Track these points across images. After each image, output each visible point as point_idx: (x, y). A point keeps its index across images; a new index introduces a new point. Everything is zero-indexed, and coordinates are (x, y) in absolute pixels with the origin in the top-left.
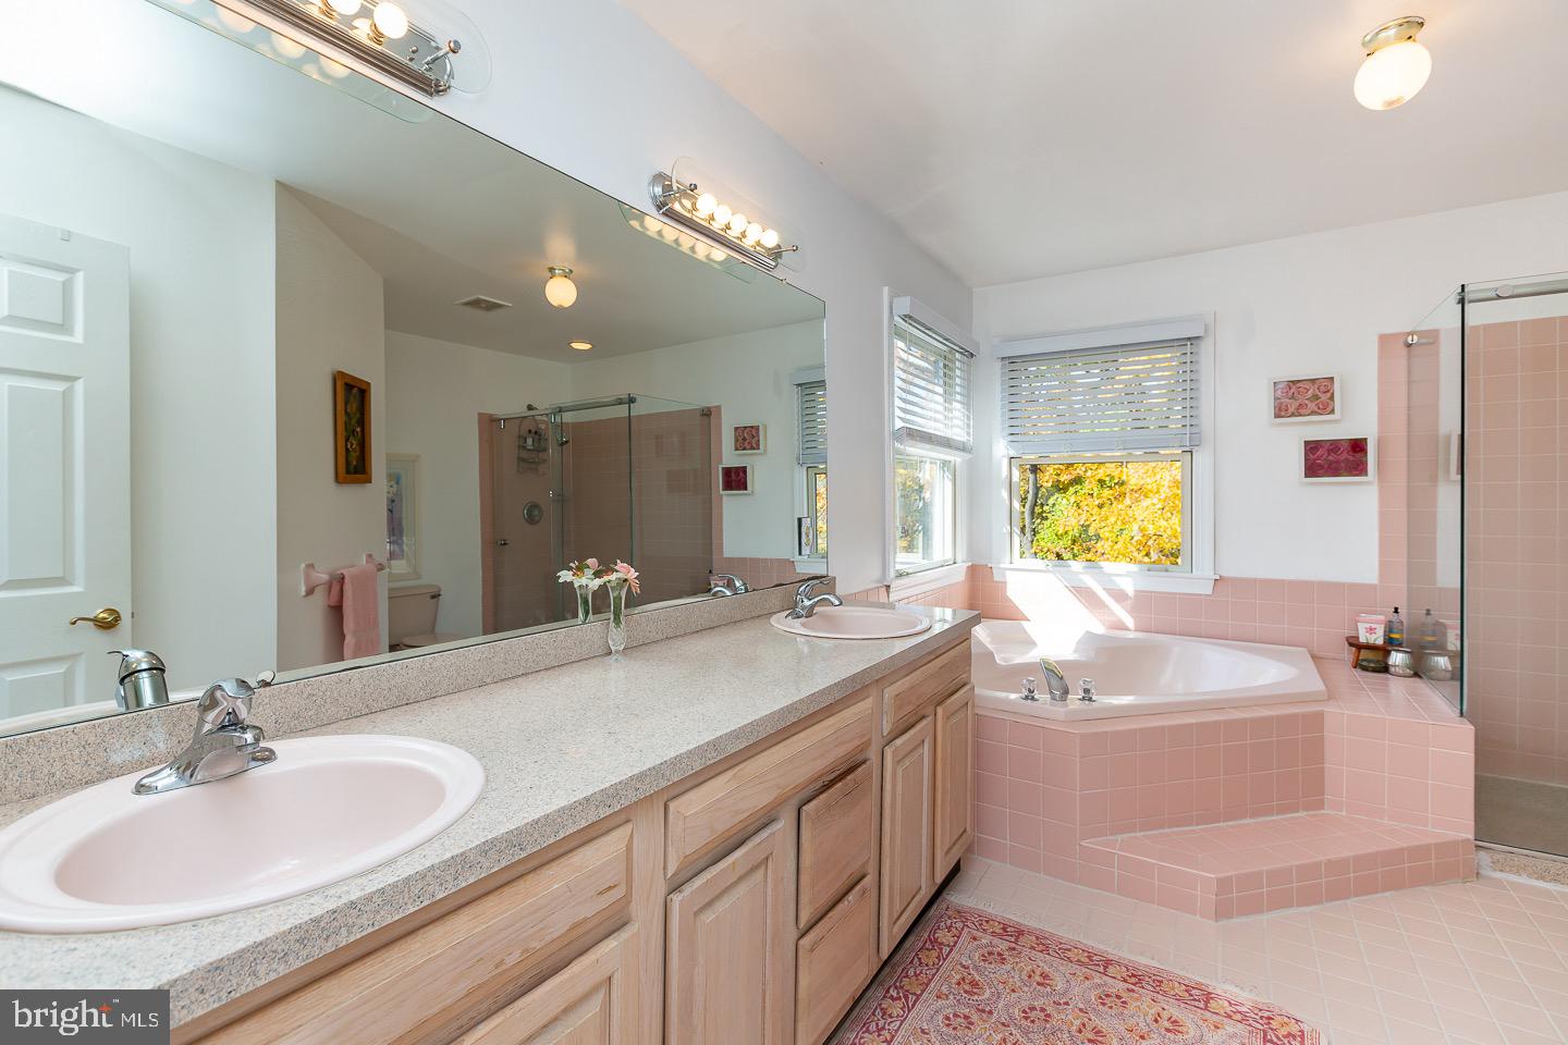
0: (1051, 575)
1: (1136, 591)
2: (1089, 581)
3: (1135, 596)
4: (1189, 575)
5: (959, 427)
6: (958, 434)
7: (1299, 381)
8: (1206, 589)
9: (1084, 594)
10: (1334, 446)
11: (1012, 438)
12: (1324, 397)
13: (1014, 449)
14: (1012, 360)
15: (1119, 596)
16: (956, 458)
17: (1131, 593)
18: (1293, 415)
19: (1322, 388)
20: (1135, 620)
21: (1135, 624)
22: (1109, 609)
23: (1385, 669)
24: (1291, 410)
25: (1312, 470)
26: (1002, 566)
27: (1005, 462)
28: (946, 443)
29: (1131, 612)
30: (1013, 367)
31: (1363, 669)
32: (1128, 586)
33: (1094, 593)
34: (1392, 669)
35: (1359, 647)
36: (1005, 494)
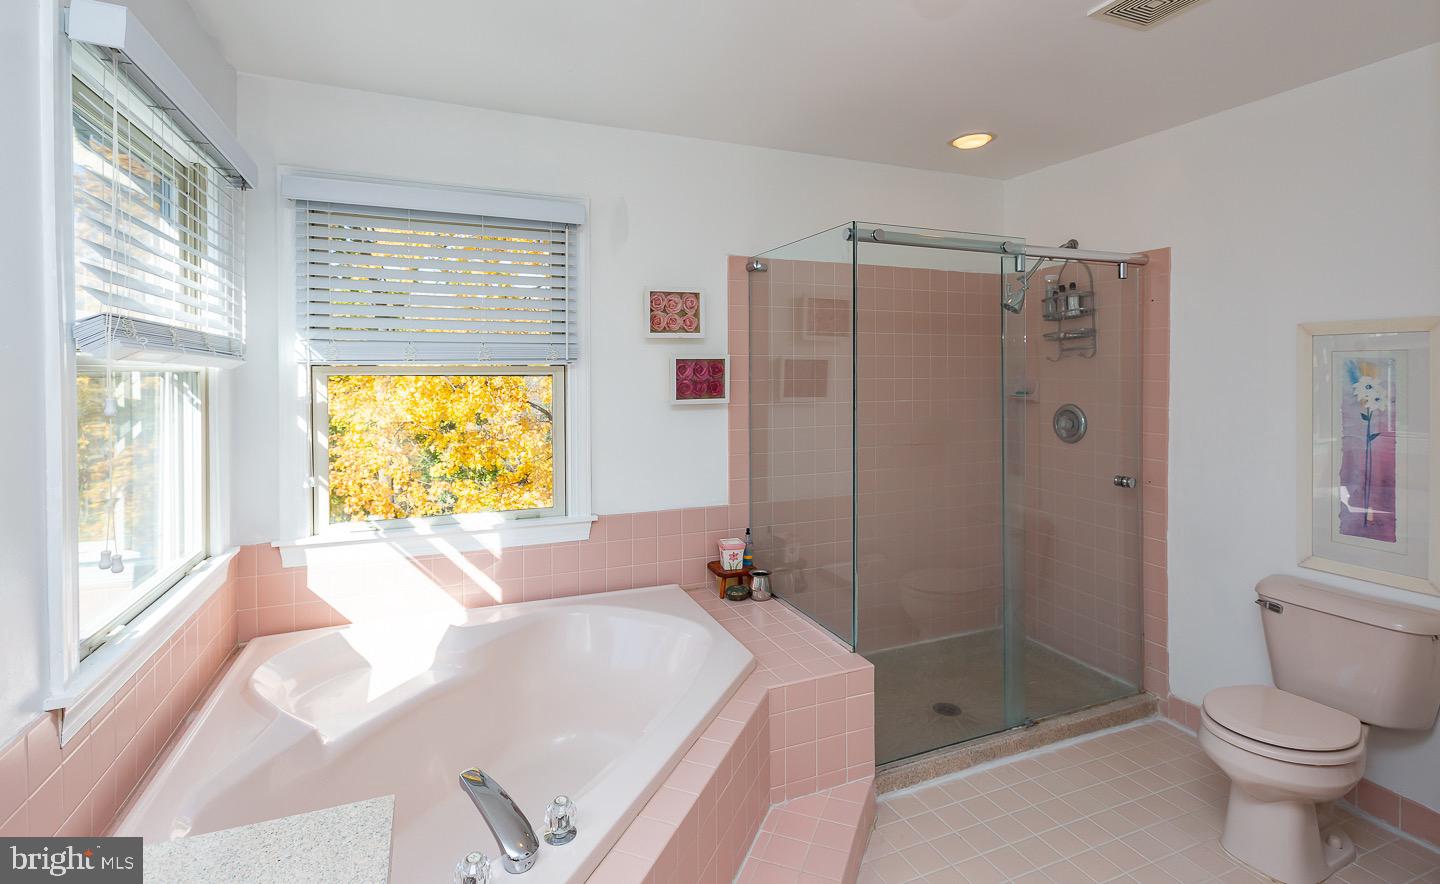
0: (383, 544)
1: (504, 549)
2: (443, 546)
3: (503, 556)
4: (563, 520)
5: (212, 309)
6: (212, 323)
7: (669, 294)
8: (583, 534)
9: (435, 566)
10: (698, 365)
11: (315, 334)
12: (690, 313)
13: (320, 351)
14: (313, 208)
15: (482, 559)
16: (213, 368)
17: (497, 552)
18: (664, 330)
19: (689, 304)
20: (501, 587)
21: (504, 596)
22: (472, 581)
23: (749, 595)
24: (663, 324)
25: (683, 391)
26: (298, 542)
27: (303, 374)
28: (199, 344)
29: (498, 579)
30: (316, 219)
31: (731, 600)
32: (494, 544)
33: (450, 563)
34: (755, 594)
35: (725, 576)
36: (303, 424)
